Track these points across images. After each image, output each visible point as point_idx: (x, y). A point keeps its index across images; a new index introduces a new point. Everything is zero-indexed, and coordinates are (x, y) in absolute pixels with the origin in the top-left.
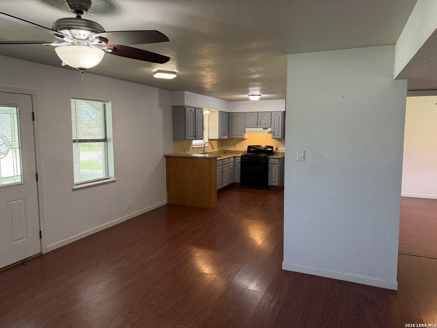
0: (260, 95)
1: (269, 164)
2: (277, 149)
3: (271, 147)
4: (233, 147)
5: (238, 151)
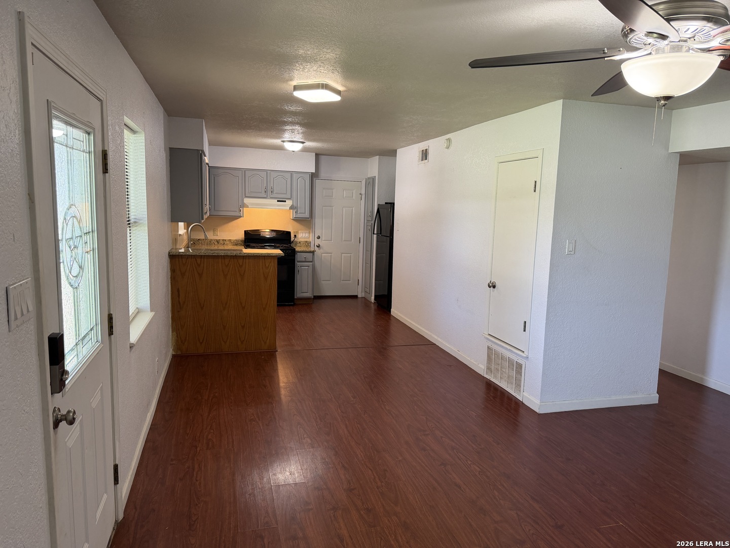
0: (303, 143)
1: (296, 262)
2: (295, 236)
3: (289, 233)
4: (213, 233)
5: (223, 240)
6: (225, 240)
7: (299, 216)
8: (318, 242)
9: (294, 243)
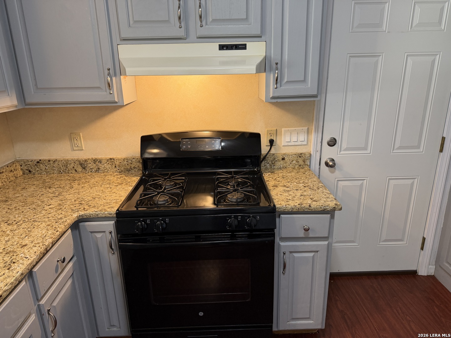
1: (277, 239)
2: (272, 142)
3: (256, 137)
4: (69, 143)
5: (95, 161)
6: (100, 162)
7: (286, 90)
8: (329, 153)
9: (270, 159)
